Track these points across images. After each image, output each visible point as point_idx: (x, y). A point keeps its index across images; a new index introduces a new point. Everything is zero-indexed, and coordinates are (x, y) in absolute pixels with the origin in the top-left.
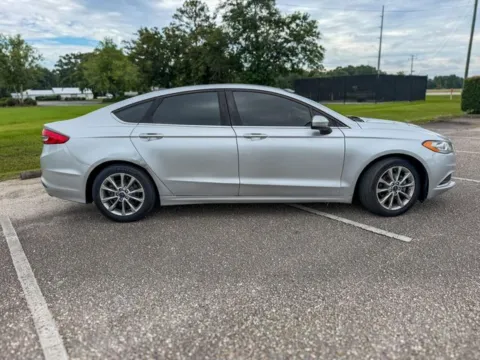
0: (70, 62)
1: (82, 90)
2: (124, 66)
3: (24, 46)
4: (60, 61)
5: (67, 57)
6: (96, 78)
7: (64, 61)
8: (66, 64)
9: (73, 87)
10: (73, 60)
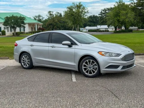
0: (106, 12)
1: (109, 26)
2: (127, 14)
3: (82, 7)
4: (102, 12)
5: (105, 10)
6: (111, 21)
7: (103, 12)
8: (104, 14)
9: (105, 25)
10: (107, 11)
